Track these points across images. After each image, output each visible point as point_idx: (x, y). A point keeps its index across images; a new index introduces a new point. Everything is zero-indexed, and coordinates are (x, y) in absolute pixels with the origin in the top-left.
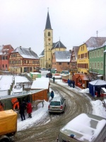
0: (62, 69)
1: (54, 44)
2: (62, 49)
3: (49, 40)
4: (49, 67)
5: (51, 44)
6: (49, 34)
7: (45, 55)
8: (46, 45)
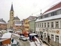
0: (18, 29)
1: (14, 18)
2: (18, 20)
3: (12, 16)
4: (11, 28)
5: (13, 18)
6: (12, 13)
7: (10, 22)
8: (10, 18)
